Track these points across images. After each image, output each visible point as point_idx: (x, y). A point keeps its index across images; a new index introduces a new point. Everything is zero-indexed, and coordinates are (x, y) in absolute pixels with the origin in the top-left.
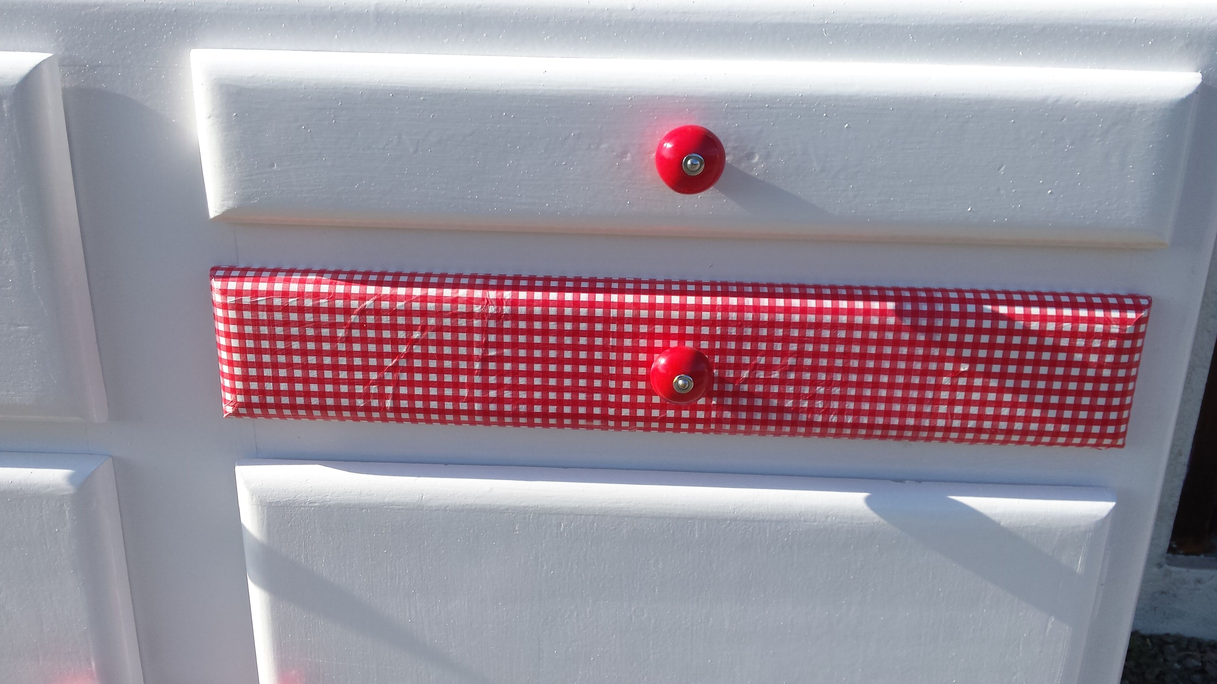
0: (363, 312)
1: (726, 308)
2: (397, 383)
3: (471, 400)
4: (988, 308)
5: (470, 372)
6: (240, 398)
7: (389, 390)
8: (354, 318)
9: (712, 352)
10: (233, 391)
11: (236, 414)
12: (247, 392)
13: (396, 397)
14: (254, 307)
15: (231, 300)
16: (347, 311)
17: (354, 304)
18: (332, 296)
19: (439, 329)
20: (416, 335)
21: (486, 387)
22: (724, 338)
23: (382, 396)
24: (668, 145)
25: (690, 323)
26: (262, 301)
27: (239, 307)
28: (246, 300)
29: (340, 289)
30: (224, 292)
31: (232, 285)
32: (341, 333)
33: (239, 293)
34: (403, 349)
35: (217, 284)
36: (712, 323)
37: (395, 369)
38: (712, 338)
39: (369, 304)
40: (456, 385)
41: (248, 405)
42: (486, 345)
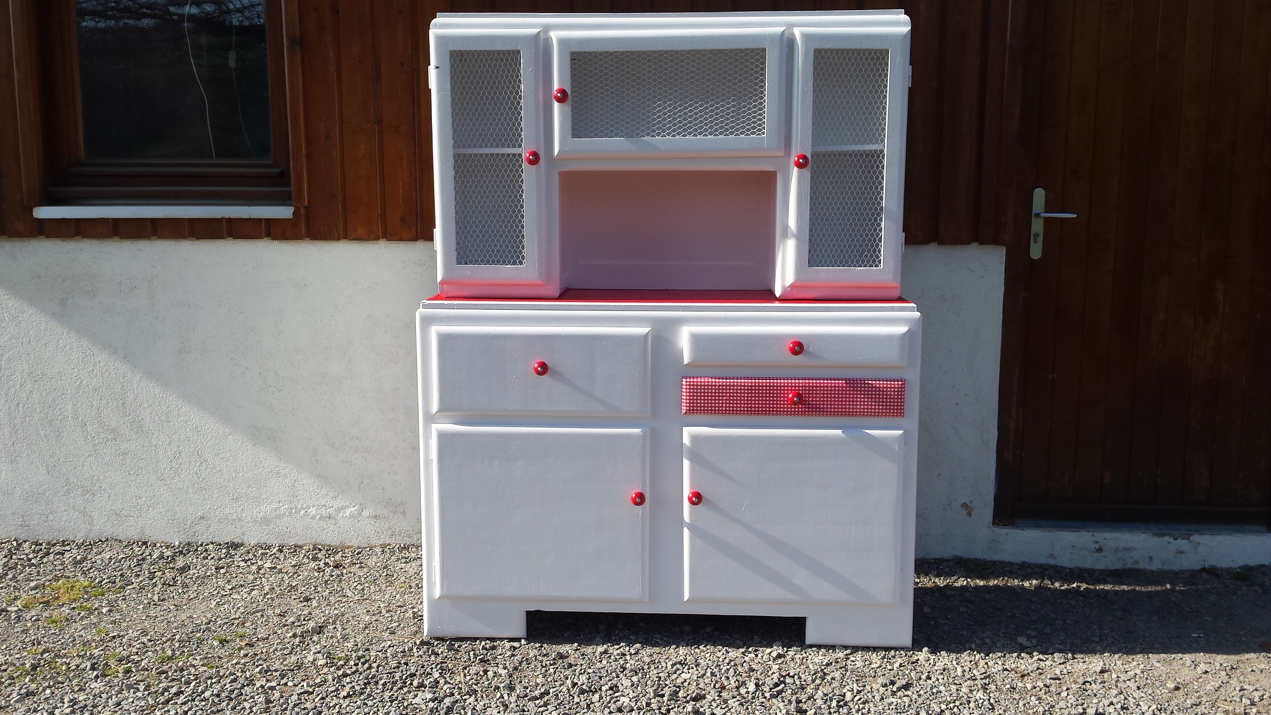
0: (719, 386)
1: (805, 383)
2: (726, 403)
3: (744, 407)
4: (867, 382)
5: (744, 400)
6: (688, 408)
7: (724, 405)
8: (717, 387)
9: (803, 393)
10: (686, 406)
11: (686, 413)
12: (690, 406)
13: (726, 407)
14: (693, 385)
15: (688, 383)
16: (715, 386)
17: (717, 384)
18: (712, 382)
19: (737, 389)
20: (731, 391)
21: (748, 404)
22: (805, 390)
23: (722, 407)
24: (791, 345)
25: (797, 387)
26: (695, 383)
27: (690, 385)
28: (692, 383)
29: (714, 380)
30: (686, 382)
31: (688, 380)
32: (713, 391)
33: (690, 382)
34: (728, 395)
35: (684, 380)
36: (802, 387)
37: (726, 400)
38: (802, 390)
39: (721, 384)
40: (740, 404)
41: (690, 410)
42: (748, 393)
